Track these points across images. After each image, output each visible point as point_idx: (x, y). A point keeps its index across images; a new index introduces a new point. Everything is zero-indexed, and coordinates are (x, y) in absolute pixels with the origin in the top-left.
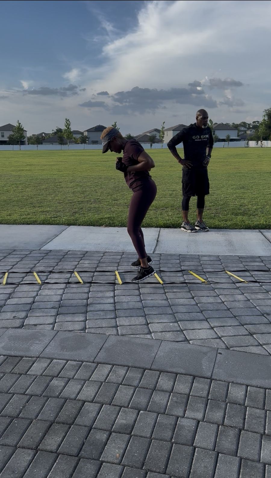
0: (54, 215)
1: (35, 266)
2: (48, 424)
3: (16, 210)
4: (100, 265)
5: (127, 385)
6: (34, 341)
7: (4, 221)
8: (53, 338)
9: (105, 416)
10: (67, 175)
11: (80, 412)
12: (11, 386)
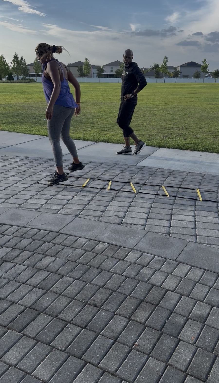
0: (148, 138)
1: (131, 178)
2: (139, 301)
3: (119, 132)
4: (184, 182)
5: (203, 284)
6: (129, 236)
7: (110, 140)
8: (144, 236)
9: (184, 305)
10: (160, 104)
11: (163, 297)
12: (112, 267)
